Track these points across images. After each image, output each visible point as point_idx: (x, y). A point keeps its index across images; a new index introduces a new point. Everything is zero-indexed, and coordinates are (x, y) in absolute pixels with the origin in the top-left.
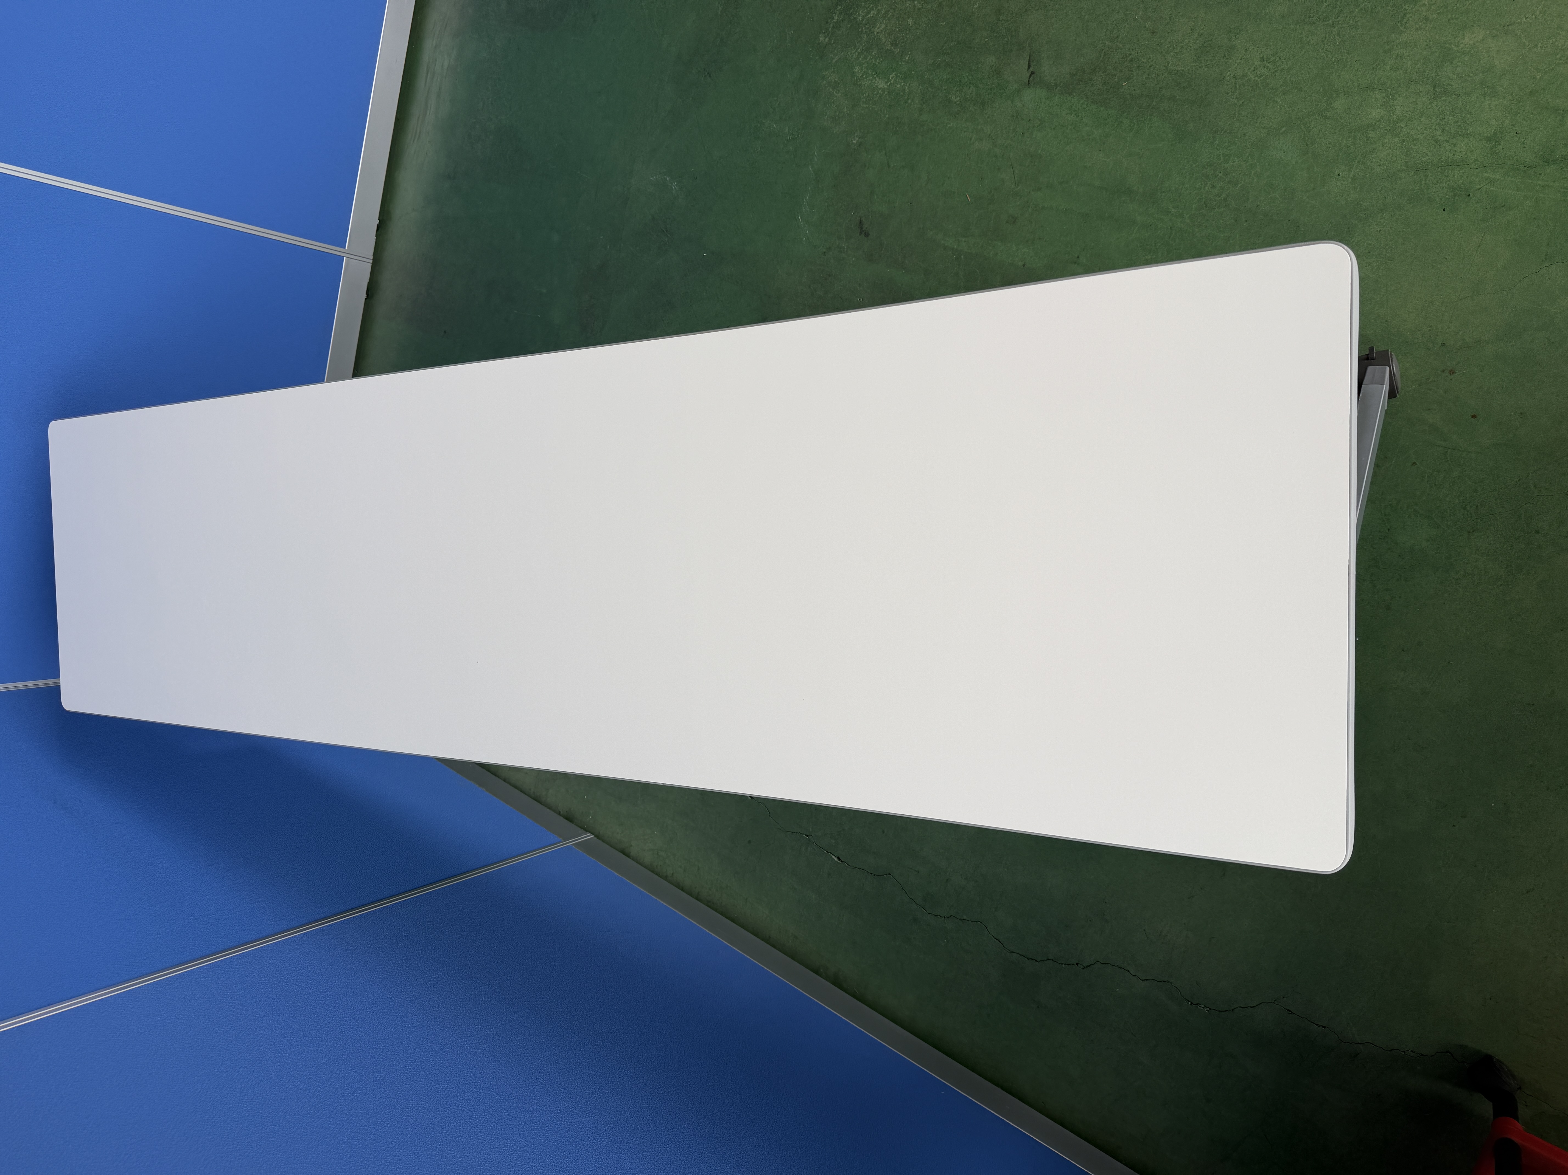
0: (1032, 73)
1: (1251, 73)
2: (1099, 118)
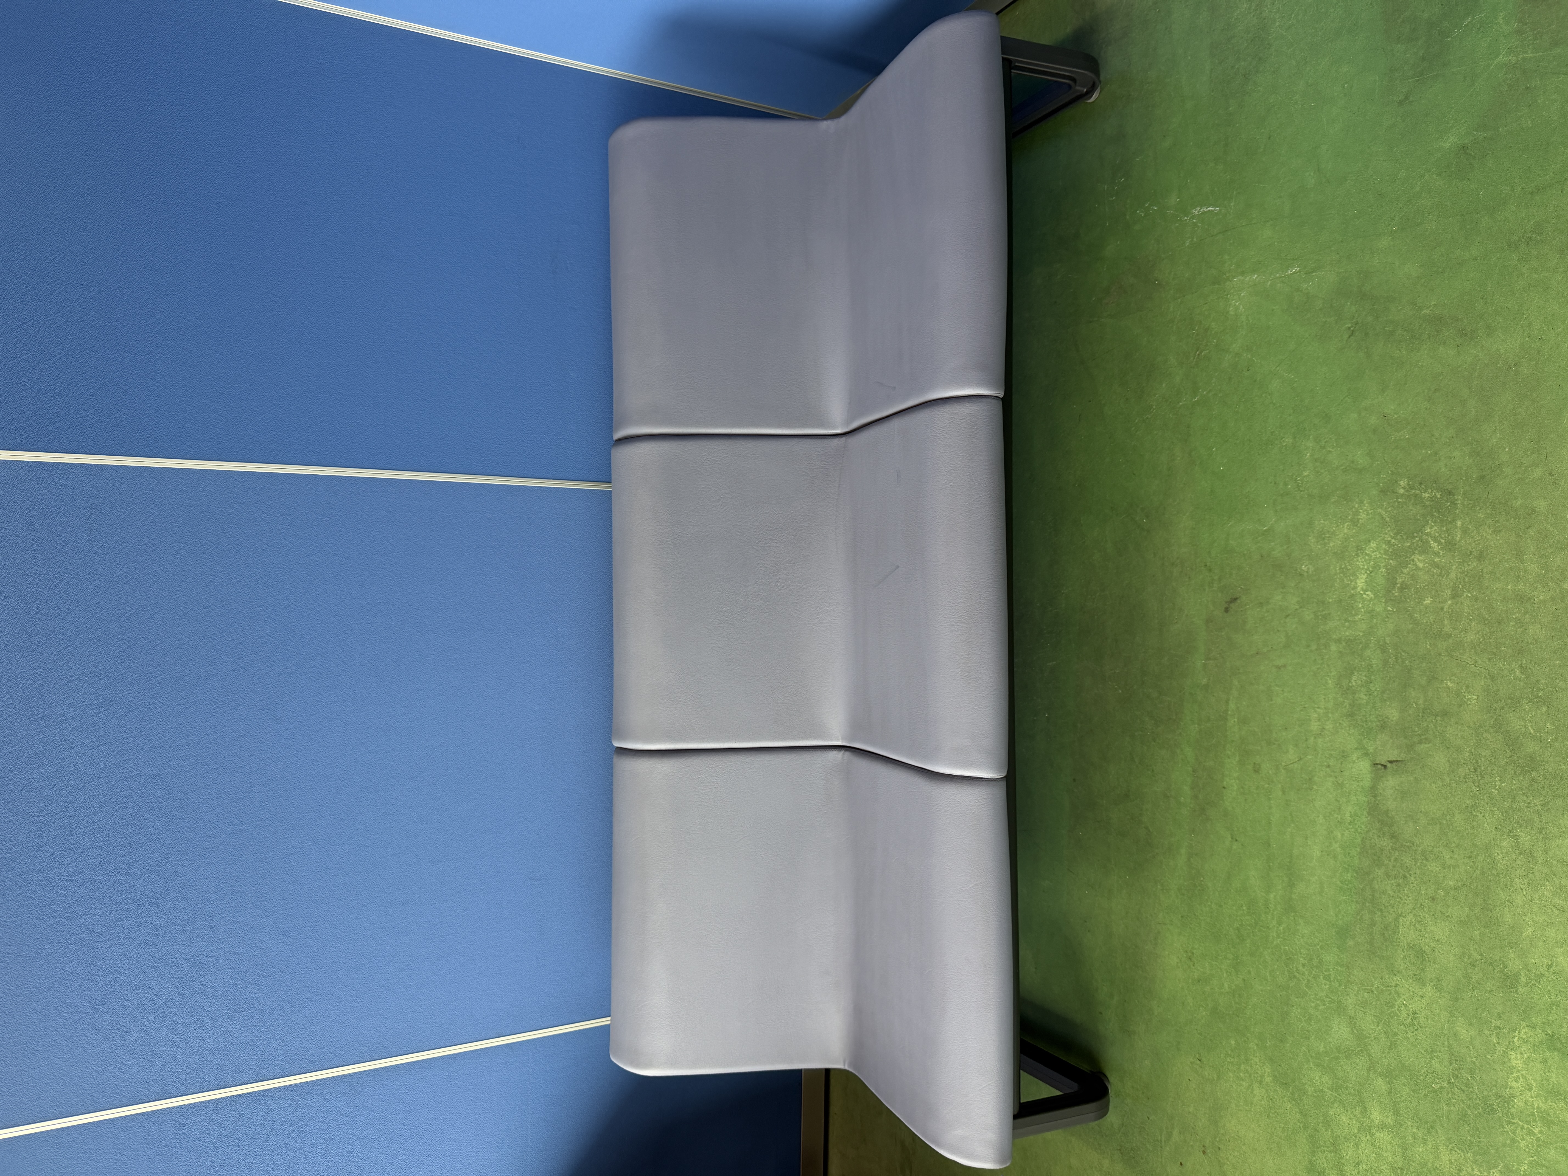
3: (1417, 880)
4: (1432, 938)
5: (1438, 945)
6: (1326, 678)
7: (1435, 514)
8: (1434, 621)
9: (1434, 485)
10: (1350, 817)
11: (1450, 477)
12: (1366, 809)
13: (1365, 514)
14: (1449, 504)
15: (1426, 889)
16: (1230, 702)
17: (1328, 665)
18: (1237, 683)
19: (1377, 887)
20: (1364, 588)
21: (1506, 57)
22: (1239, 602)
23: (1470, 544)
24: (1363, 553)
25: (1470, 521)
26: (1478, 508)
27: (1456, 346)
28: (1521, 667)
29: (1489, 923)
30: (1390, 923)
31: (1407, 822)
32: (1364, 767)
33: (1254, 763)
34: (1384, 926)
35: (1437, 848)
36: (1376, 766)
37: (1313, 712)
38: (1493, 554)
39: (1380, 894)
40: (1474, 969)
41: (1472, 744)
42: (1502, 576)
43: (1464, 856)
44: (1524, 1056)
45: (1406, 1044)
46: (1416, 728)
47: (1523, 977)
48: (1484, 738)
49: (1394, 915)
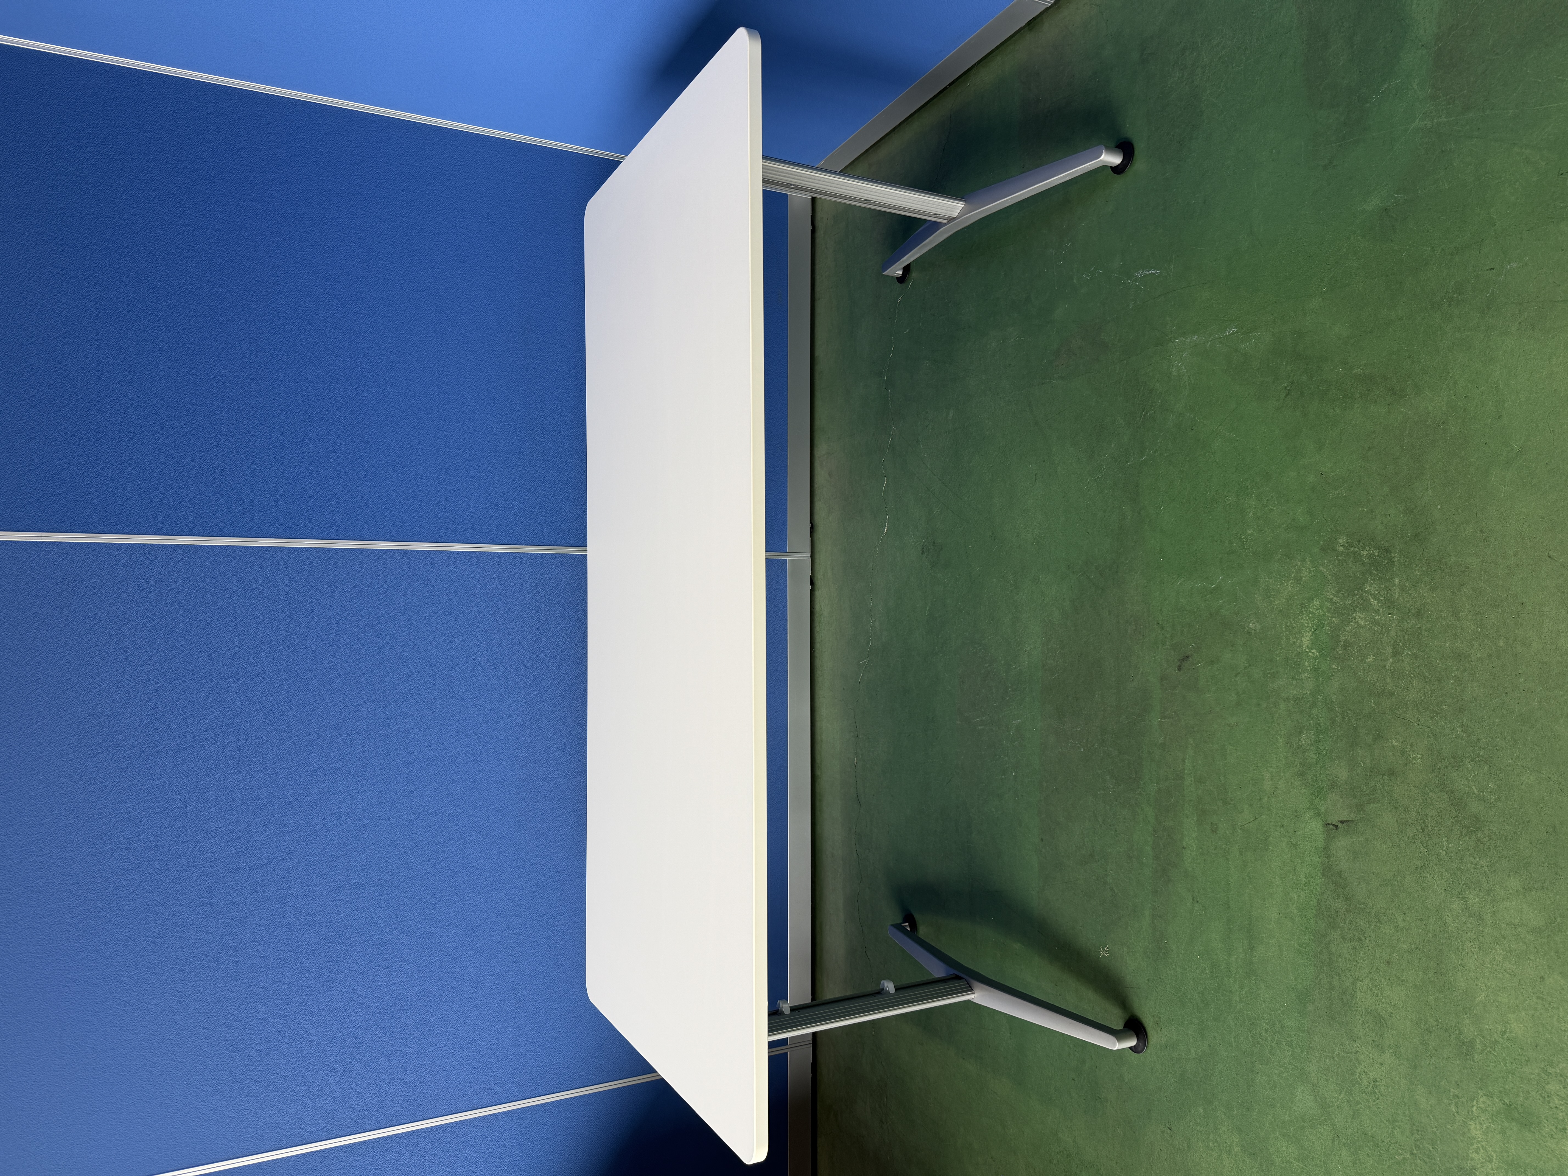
0: (1336, 826)
1: (1362, 1069)
2: (1306, 909)
3: (1372, 943)
4: (1388, 1003)
5: (1395, 1010)
6: (1277, 736)
7: (1374, 571)
8: (1377, 679)
9: (1372, 543)
10: (1306, 879)
11: (1386, 534)
12: (1320, 870)
13: (1307, 572)
14: (1386, 561)
15: (1381, 953)
16: (1186, 761)
17: (1279, 724)
18: (1192, 742)
19: (1333, 950)
20: (1310, 646)
21: (1421, 122)
22: (1191, 659)
23: (1408, 602)
24: (1307, 611)
25: (1407, 578)
26: (1414, 566)
27: (1387, 405)
28: (1462, 725)
29: (1443, 988)
30: (1348, 987)
31: (1359, 883)
32: (1315, 826)
33: (1212, 823)
34: (1342, 991)
35: (1389, 910)
36: (1328, 826)
37: (1266, 771)
38: (1431, 611)
39: (1337, 958)
40: (1431, 1035)
41: (1419, 804)
42: (1440, 633)
43: (1417, 919)
44: (1483, 1126)
45: (1368, 1113)
46: (1365, 788)
47: (1479, 1044)
48: (1430, 798)
49: (1351, 979)
